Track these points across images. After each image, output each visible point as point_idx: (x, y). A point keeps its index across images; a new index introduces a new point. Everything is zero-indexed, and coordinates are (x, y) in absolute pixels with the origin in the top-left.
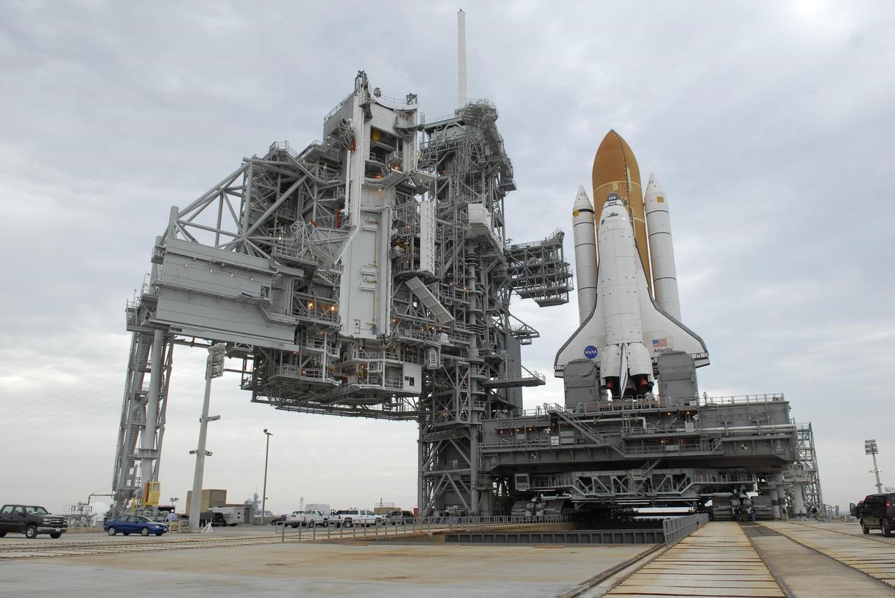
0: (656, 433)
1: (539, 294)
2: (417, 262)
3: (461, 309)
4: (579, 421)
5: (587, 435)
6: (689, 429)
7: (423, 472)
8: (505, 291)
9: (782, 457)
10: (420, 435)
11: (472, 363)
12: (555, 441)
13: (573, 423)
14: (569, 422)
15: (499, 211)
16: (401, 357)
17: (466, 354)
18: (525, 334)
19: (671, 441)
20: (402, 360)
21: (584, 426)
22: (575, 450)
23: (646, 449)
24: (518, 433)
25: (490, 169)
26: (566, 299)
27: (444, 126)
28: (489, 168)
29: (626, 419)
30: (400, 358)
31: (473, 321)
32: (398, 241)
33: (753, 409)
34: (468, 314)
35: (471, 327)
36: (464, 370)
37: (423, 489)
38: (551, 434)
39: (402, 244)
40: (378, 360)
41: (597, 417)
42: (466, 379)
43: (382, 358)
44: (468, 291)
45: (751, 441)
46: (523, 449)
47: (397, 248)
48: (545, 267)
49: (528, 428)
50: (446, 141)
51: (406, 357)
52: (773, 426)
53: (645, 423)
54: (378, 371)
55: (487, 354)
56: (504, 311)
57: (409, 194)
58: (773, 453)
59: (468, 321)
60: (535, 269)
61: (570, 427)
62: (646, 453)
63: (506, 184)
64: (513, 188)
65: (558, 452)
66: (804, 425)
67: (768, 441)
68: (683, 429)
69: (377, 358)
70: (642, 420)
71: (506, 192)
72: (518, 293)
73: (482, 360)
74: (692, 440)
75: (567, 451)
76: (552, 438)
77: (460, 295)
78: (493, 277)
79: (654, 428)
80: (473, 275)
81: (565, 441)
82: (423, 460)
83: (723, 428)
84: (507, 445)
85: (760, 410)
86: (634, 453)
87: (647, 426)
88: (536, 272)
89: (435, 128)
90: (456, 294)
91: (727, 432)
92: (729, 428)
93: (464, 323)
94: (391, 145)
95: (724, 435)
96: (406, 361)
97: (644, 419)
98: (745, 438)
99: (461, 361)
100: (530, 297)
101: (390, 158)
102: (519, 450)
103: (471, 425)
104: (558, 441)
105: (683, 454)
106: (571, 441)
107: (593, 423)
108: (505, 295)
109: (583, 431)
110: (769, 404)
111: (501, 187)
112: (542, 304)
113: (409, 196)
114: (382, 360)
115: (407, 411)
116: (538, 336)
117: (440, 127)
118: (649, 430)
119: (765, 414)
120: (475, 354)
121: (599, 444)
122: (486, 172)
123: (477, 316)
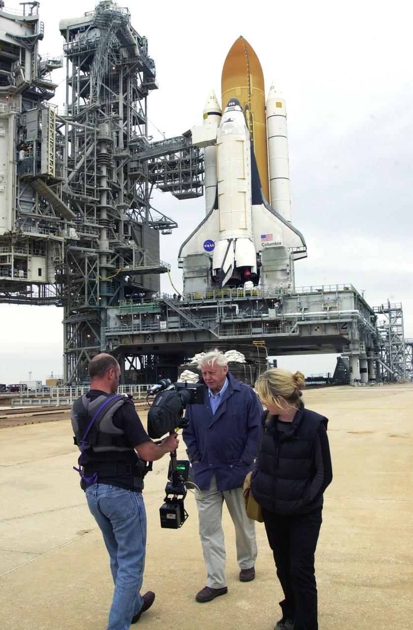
0: (245, 318)
1: (176, 188)
2: (39, 166)
3: (92, 205)
4: (183, 308)
5: (189, 320)
6: (272, 314)
7: (67, 349)
8: (147, 185)
10: (64, 317)
11: (101, 254)
12: (163, 325)
13: (178, 310)
14: (174, 308)
15: (141, 109)
16: (30, 251)
17: (96, 246)
18: (165, 225)
19: (256, 324)
20: (30, 254)
21: (186, 312)
22: (181, 333)
23: (236, 331)
24: (134, 318)
25: (128, 71)
26: (201, 192)
27: (87, 27)
28: (127, 69)
29: (220, 306)
30: (28, 251)
31: (104, 216)
32: (22, 145)
34: (99, 210)
35: (100, 222)
36: (92, 260)
37: (67, 363)
38: (160, 320)
39: (25, 149)
40: (7, 254)
41: (199, 304)
42: (95, 269)
43: (11, 252)
44: (98, 188)
47: (22, 153)
48: (182, 164)
49: (143, 314)
50: (88, 43)
51: (34, 251)
52: (340, 312)
53: (237, 309)
54: (8, 263)
55: (117, 245)
56: (144, 203)
57: (36, 100)
59: (99, 216)
60: (173, 165)
61: (175, 314)
62: (236, 335)
63: (149, 83)
64: (154, 87)
65: (167, 334)
66: (397, 305)
68: (267, 315)
69: (7, 252)
70: (235, 307)
71: (149, 91)
72: (158, 187)
73: (112, 251)
74: (274, 325)
75: (174, 333)
76: (161, 322)
77: (91, 193)
78: (129, 173)
79: (244, 313)
80: (105, 173)
81: (172, 325)
82: (67, 339)
83: (300, 314)
84: (125, 328)
86: (227, 335)
87: (240, 312)
88: (174, 167)
89: (78, 29)
90: (87, 192)
91: (303, 317)
92: (305, 313)
93: (95, 218)
94: (14, 54)
95: (300, 319)
96: (34, 254)
97: (237, 306)
98: (316, 322)
99: (92, 252)
100: (168, 191)
101: (15, 67)
102: (135, 333)
103: (100, 308)
104: (165, 325)
106: (177, 325)
107: (195, 309)
108: (147, 190)
109: (185, 317)
111: (143, 86)
112: (180, 197)
113: (36, 102)
114: (11, 254)
115: (47, 296)
116: (176, 227)
117: (83, 28)
118: (240, 316)
119: (334, 301)
120: (105, 245)
121: (198, 328)
122: (124, 74)
123: (107, 211)
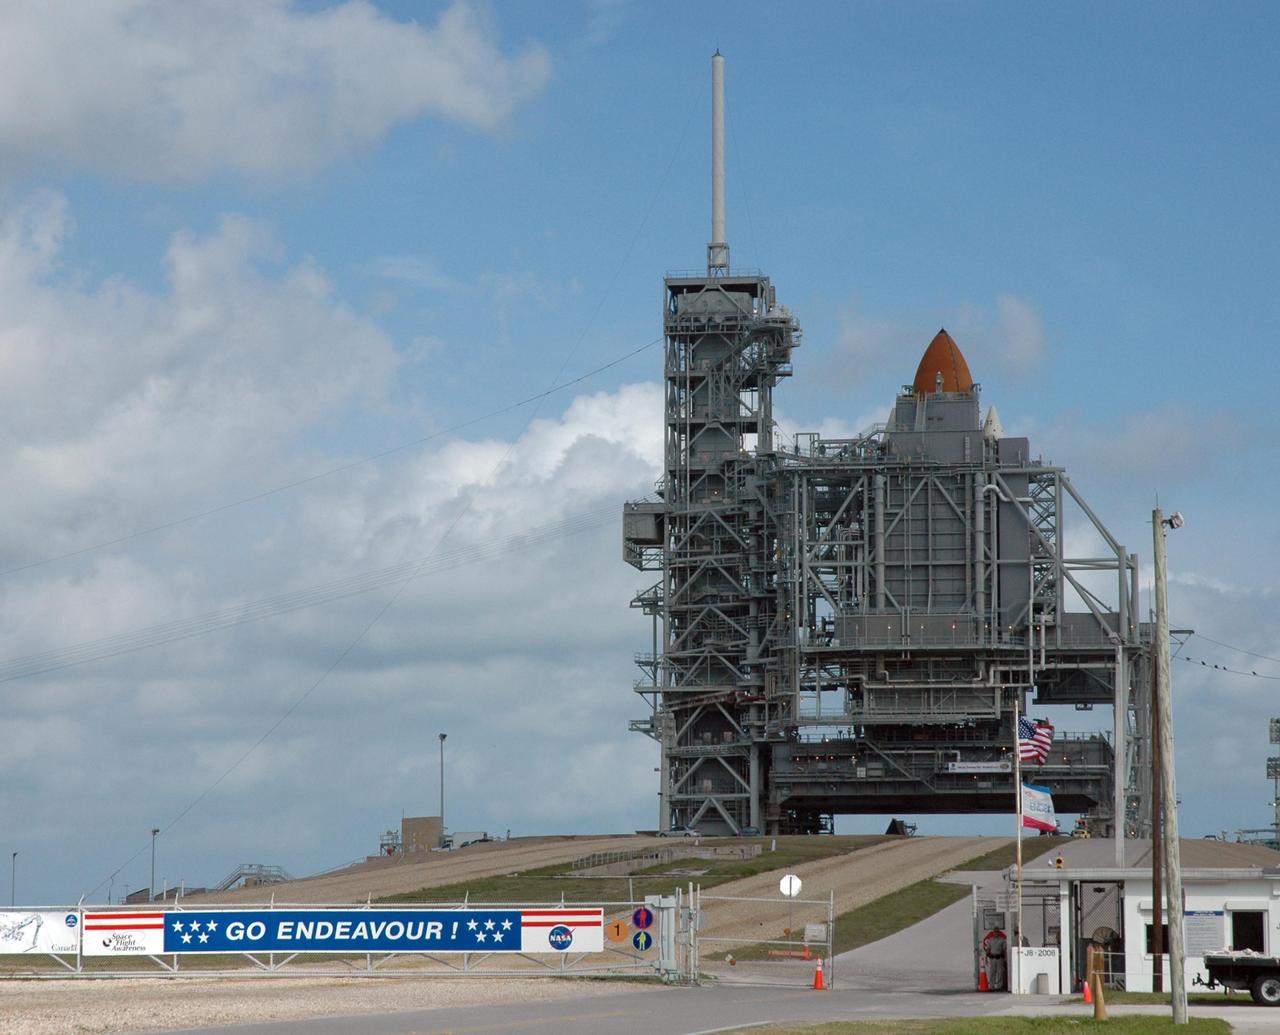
5: (896, 766)
9: (1091, 797)
12: (861, 773)
22: (882, 783)
33: (1069, 746)
38: (857, 764)
45: (1063, 780)
46: (824, 780)
58: (1083, 793)
65: (864, 785)
67: (1079, 782)
75: (874, 784)
76: (858, 768)
81: (872, 773)
84: (803, 773)
85: (1077, 748)
86: (945, 789)
98: (1057, 778)
102: (820, 780)
104: (864, 773)
105: (995, 792)
106: (879, 773)
109: (891, 761)
110: (1086, 742)
119: (1080, 753)
121: (909, 778)
